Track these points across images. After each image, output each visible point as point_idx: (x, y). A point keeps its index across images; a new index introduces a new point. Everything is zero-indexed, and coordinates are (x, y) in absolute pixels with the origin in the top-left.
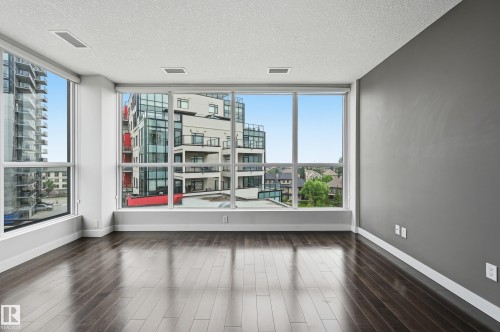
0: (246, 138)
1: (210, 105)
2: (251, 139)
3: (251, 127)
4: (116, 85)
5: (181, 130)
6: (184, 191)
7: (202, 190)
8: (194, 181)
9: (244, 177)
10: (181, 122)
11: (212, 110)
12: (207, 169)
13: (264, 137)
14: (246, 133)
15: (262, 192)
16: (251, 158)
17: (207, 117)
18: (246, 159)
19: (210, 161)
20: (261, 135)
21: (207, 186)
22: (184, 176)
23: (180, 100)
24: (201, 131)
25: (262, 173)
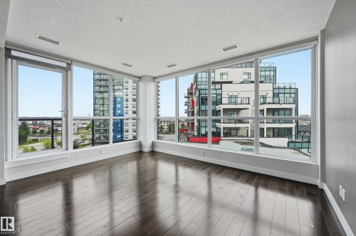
0: (275, 95)
1: (245, 74)
2: (280, 95)
3: (282, 86)
4: (154, 78)
5: (221, 95)
6: (222, 135)
7: (236, 136)
8: (230, 129)
9: (274, 128)
10: (221, 89)
11: (246, 77)
12: (240, 121)
13: (296, 93)
14: (276, 91)
15: (292, 142)
16: (281, 112)
17: (241, 83)
18: (276, 113)
19: (242, 115)
20: (293, 91)
21: (240, 134)
22: (222, 126)
23: (222, 74)
24: (235, 94)
25: (293, 125)
